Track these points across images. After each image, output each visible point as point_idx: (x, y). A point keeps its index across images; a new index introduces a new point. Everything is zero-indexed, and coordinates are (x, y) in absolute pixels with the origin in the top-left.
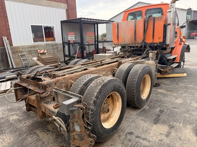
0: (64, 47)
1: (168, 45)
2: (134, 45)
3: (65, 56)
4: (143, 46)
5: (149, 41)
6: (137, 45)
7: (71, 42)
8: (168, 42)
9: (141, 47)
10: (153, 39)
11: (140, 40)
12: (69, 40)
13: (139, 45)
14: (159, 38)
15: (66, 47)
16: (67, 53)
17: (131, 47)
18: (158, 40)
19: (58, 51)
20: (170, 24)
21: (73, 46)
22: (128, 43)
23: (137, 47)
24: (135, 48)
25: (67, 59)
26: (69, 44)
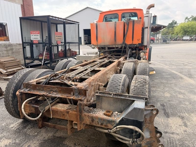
0: (24, 48)
1: (146, 46)
2: (114, 46)
3: (26, 58)
4: (123, 47)
5: (129, 42)
6: (117, 46)
7: (35, 42)
8: (145, 44)
9: (121, 48)
10: (133, 40)
11: (120, 41)
12: (32, 39)
13: (120, 46)
14: (138, 40)
15: (28, 48)
16: (28, 55)
17: (109, 48)
18: (137, 42)
19: (13, 53)
20: (147, 28)
21: (37, 46)
22: (108, 44)
23: (116, 48)
24: (115, 49)
25: (27, 61)
26: (31, 44)
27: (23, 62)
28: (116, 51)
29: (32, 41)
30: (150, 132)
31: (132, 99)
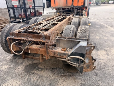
0: (9, 11)
1: (86, 7)
2: (66, 8)
3: (11, 18)
4: (72, 8)
5: (75, 4)
6: (68, 7)
7: (15, 7)
8: (86, 5)
9: (71, 9)
10: (78, 3)
11: (70, 4)
12: (13, 5)
13: (70, 8)
14: (82, 3)
15: (11, 11)
16: (12, 15)
17: (63, 9)
18: (80, 4)
21: (17, 9)
22: (62, 6)
23: (68, 9)
24: (67, 10)
25: (12, 20)
26: (13, 8)
27: (9, 20)
28: (67, 11)
29: (13, 6)
30: (89, 60)
31: (79, 40)
